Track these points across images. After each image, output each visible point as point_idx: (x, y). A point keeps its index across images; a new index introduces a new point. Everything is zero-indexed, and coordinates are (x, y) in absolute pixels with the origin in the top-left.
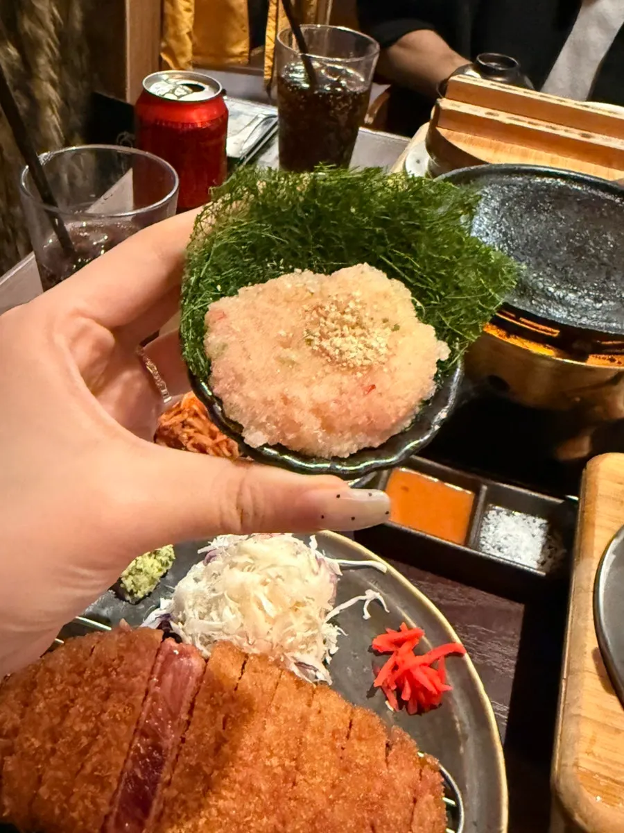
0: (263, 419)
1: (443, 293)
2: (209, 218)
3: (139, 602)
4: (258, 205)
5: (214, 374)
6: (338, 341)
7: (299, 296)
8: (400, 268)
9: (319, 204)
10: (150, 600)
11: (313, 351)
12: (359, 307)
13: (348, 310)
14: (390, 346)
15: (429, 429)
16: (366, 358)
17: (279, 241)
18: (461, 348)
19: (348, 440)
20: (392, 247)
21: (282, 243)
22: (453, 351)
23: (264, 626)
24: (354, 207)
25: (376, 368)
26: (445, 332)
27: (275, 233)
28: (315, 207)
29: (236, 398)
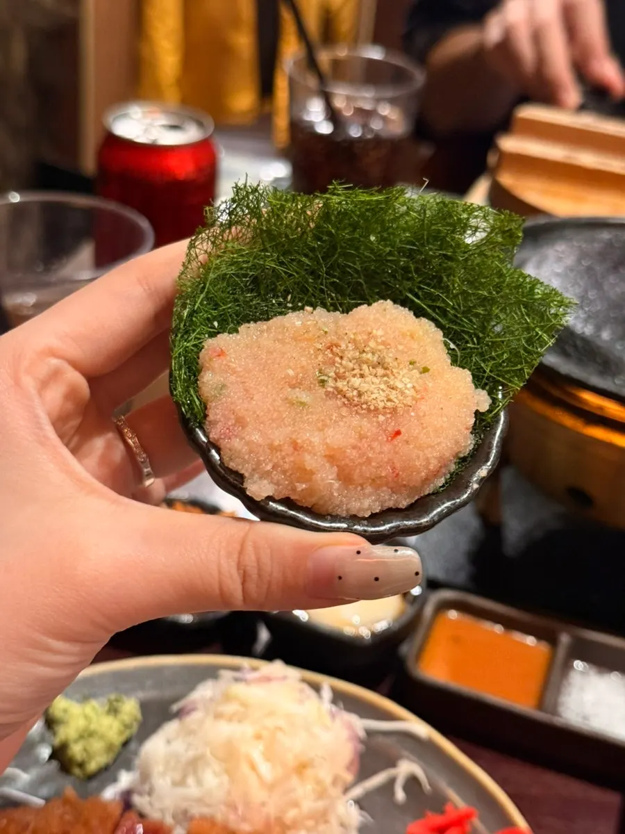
0: (269, 467)
1: (481, 335)
2: (205, 244)
3: (91, 777)
4: (262, 230)
5: (211, 417)
6: (356, 382)
7: (311, 335)
8: (429, 306)
9: (333, 231)
10: (107, 773)
11: (327, 394)
12: (381, 347)
13: (367, 349)
14: (418, 388)
15: (467, 487)
16: (389, 400)
17: (285, 272)
18: (504, 397)
19: (370, 495)
20: (420, 282)
21: (291, 275)
22: (494, 400)
23: (258, 795)
24: (375, 234)
25: (400, 411)
26: (485, 380)
27: (282, 264)
28: (329, 234)
29: (236, 443)
